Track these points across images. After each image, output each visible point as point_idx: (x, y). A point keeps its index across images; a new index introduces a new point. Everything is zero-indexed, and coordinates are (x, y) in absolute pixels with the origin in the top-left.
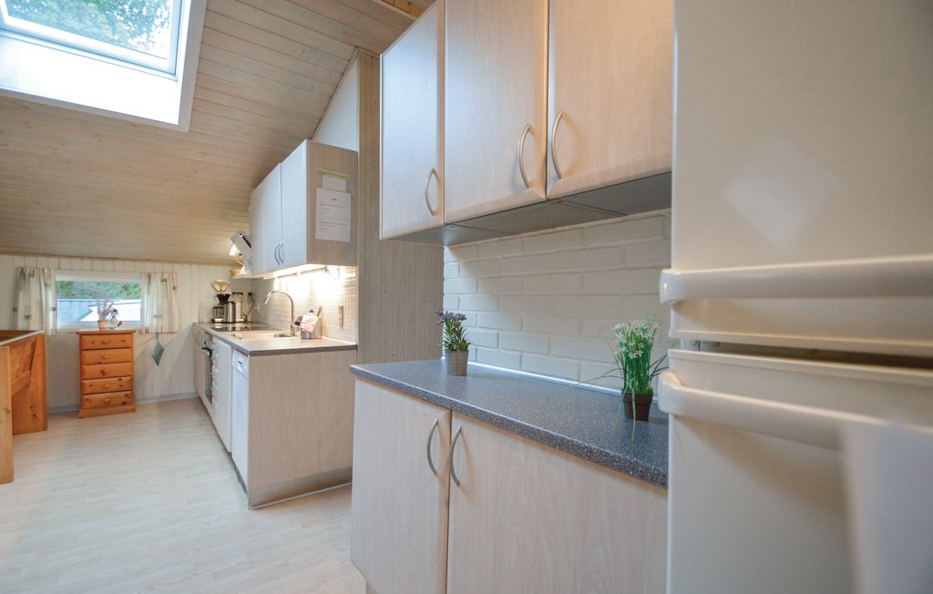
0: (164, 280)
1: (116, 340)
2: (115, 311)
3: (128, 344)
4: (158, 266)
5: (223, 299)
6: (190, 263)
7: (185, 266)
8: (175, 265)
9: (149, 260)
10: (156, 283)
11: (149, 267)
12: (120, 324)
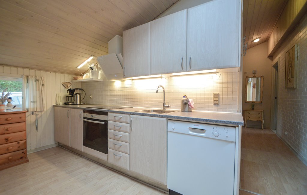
0: (36, 80)
1: (16, 118)
2: (10, 98)
3: (23, 119)
4: (32, 72)
5: (72, 91)
6: (51, 71)
7: (47, 73)
8: (42, 72)
9: (27, 68)
10: (32, 82)
11: (27, 72)
12: (14, 107)
